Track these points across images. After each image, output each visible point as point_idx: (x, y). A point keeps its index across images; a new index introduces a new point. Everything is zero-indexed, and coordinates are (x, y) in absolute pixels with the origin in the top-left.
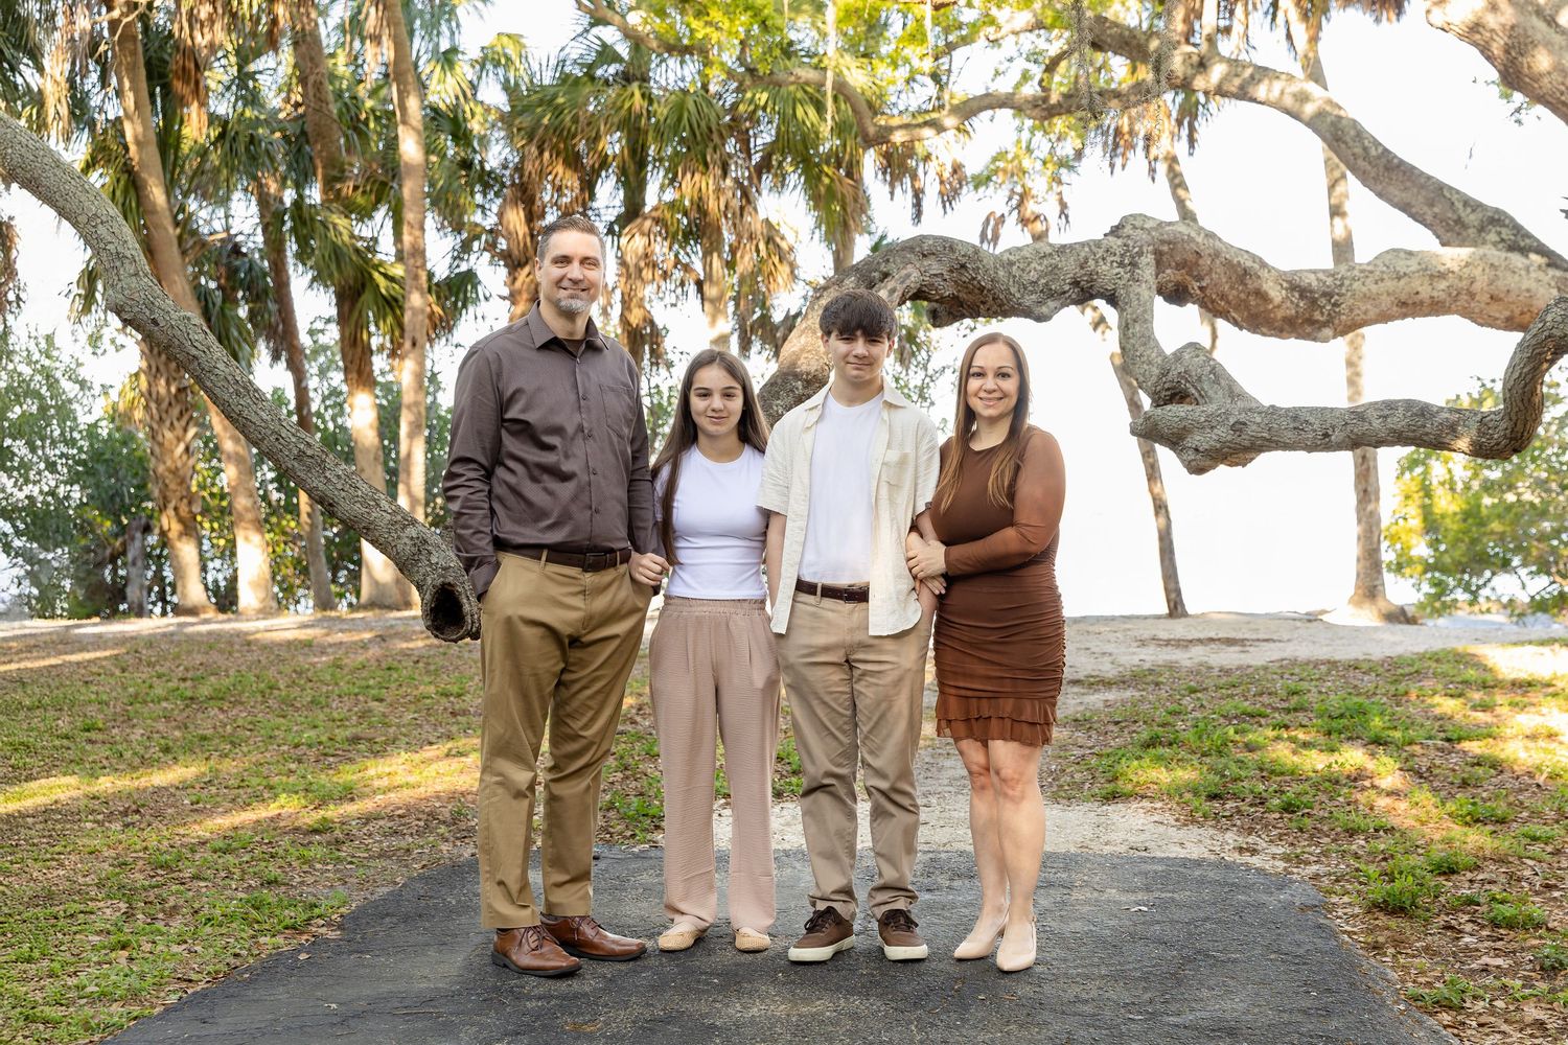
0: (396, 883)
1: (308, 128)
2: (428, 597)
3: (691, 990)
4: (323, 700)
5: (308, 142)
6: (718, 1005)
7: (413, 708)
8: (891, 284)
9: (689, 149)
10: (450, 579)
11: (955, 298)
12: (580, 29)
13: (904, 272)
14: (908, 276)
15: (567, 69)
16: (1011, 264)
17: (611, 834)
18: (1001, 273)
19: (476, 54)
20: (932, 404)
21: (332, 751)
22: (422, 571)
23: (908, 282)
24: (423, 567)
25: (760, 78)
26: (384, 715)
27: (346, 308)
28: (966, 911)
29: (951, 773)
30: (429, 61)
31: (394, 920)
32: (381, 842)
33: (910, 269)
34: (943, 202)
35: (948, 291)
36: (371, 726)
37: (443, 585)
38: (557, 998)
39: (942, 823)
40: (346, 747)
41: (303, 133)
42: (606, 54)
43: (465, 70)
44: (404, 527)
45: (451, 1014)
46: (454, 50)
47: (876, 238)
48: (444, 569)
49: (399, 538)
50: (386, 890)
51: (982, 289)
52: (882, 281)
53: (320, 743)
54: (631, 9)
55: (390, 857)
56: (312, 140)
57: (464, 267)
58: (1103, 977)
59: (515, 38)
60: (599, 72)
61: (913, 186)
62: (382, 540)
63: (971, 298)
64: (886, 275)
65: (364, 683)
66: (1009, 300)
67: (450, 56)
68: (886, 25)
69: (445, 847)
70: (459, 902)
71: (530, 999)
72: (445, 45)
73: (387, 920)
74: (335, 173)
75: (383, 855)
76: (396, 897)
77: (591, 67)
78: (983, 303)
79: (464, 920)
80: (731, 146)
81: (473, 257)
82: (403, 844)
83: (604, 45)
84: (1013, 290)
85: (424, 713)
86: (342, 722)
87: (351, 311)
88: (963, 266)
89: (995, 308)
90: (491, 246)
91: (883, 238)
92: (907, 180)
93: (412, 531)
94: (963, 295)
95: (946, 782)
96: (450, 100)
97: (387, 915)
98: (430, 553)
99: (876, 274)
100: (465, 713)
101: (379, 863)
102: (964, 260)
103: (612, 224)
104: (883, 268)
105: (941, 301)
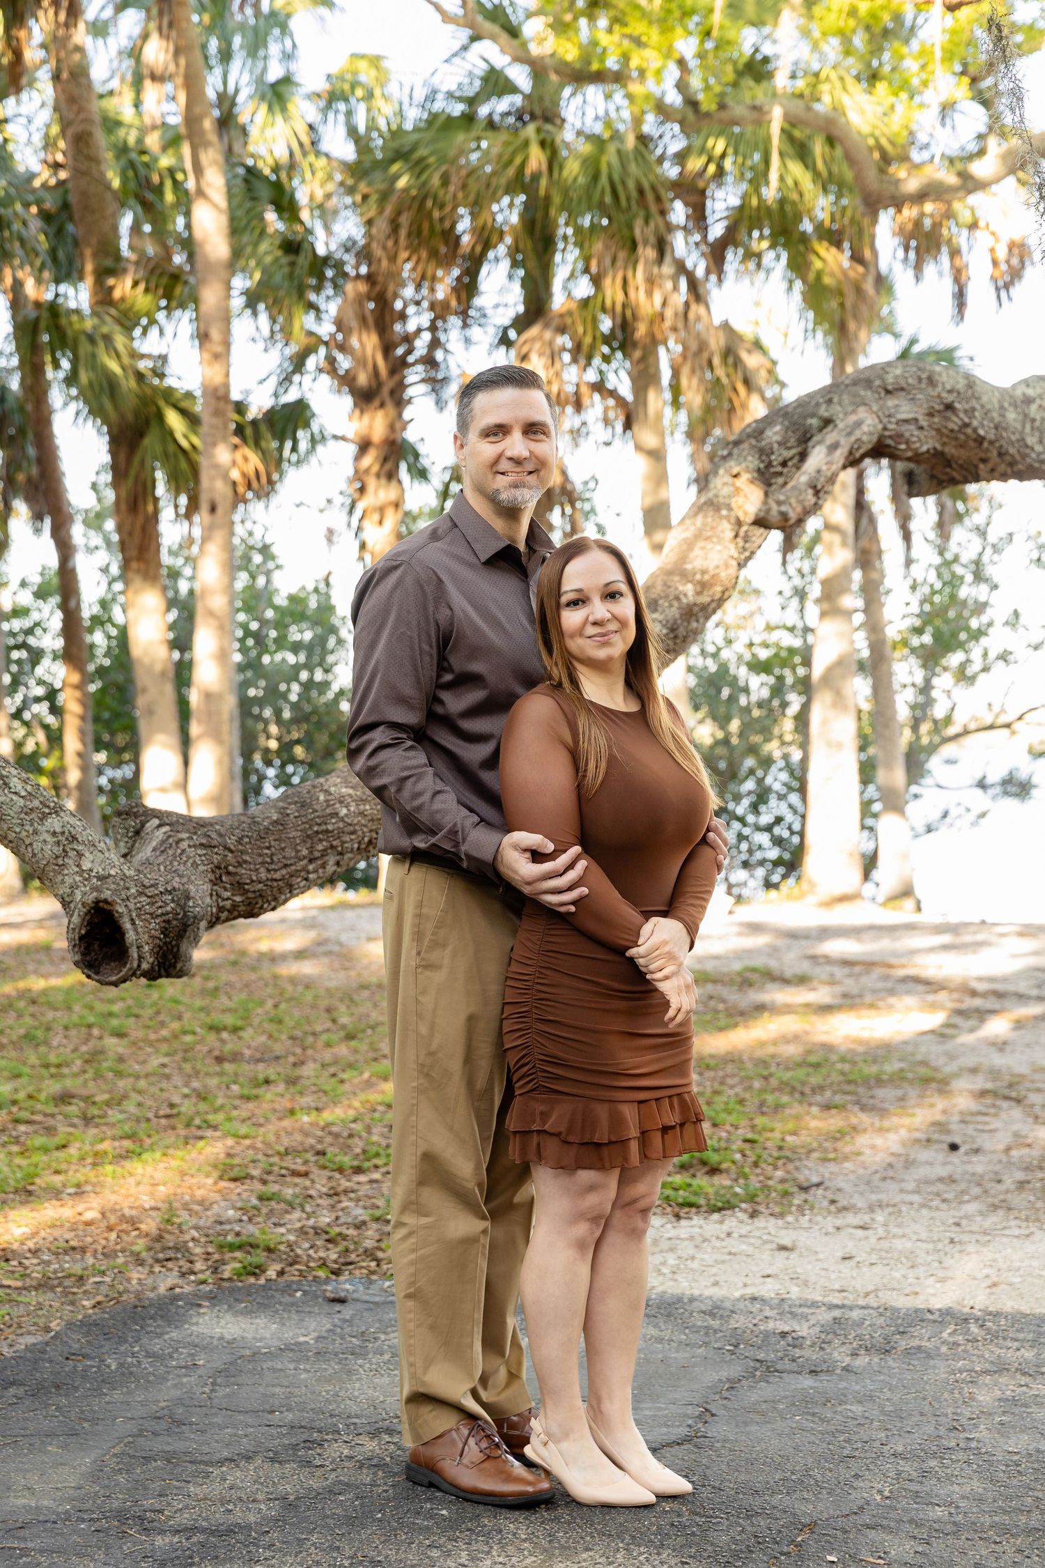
0: (47, 1329)
1: (73, 199)
2: (76, 919)
3: (402, 1525)
4: (39, 1034)
5: (71, 218)
6: (435, 1553)
7: (164, 1048)
8: (831, 436)
9: (610, 219)
10: (107, 894)
11: (937, 454)
12: (457, 45)
13: (852, 419)
14: (859, 424)
15: (438, 106)
16: (1028, 401)
17: (379, 1261)
18: (1011, 415)
19: (321, 85)
20: (996, 587)
21: (25, 1115)
22: (68, 880)
23: (857, 434)
24: (70, 876)
25: (707, 115)
26: (121, 1059)
27: (122, 457)
28: (857, 1409)
29: (924, 1172)
30: (251, 97)
31: (21, 1391)
32: (48, 1263)
33: (862, 413)
34: (998, 289)
35: (926, 443)
36: (98, 1076)
37: (97, 902)
38: (203, 1530)
39: (874, 1258)
40: (50, 1109)
41: (66, 206)
42: (495, 83)
43: (304, 109)
44: (44, 817)
45: (41, 1551)
46: (287, 80)
47: (904, 342)
48: (100, 878)
49: (36, 832)
50: (30, 1340)
51: (980, 440)
52: (820, 430)
53: (14, 1102)
54: (530, 15)
55: (52, 1288)
56: (76, 216)
57: (291, 396)
58: (1029, 1532)
59: (375, 61)
60: (483, 111)
61: (952, 266)
62: (12, 836)
63: (963, 454)
64: (827, 422)
65: (105, 1008)
66: (1024, 456)
67: (282, 89)
68: (913, 28)
69: (136, 1274)
70: (121, 1365)
71: (162, 1532)
72: (275, 73)
73: (12, 1391)
74: (109, 262)
75: (44, 1285)
76: (36, 1354)
77: (472, 102)
78: (984, 461)
79: (117, 1395)
80: (679, 212)
81: (307, 379)
82: (77, 1269)
83: (492, 70)
84: (1031, 440)
85: (178, 1057)
86: (56, 1069)
87: (129, 460)
88: (949, 407)
89: (1002, 468)
90: (331, 366)
91: (913, 342)
92: (945, 258)
93: (54, 823)
94: (950, 450)
95: (911, 1186)
96: (282, 154)
97: (12, 1384)
98: (80, 855)
99: (814, 422)
100: (236, 1057)
101: (33, 1298)
102: (950, 398)
103: (505, 329)
104: (823, 412)
105: (916, 458)
